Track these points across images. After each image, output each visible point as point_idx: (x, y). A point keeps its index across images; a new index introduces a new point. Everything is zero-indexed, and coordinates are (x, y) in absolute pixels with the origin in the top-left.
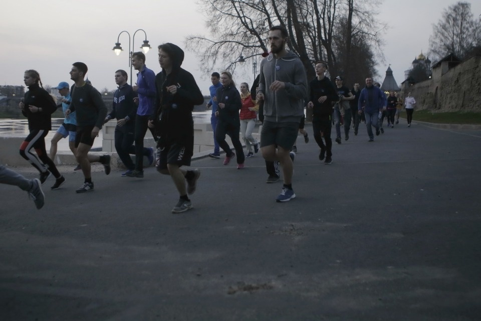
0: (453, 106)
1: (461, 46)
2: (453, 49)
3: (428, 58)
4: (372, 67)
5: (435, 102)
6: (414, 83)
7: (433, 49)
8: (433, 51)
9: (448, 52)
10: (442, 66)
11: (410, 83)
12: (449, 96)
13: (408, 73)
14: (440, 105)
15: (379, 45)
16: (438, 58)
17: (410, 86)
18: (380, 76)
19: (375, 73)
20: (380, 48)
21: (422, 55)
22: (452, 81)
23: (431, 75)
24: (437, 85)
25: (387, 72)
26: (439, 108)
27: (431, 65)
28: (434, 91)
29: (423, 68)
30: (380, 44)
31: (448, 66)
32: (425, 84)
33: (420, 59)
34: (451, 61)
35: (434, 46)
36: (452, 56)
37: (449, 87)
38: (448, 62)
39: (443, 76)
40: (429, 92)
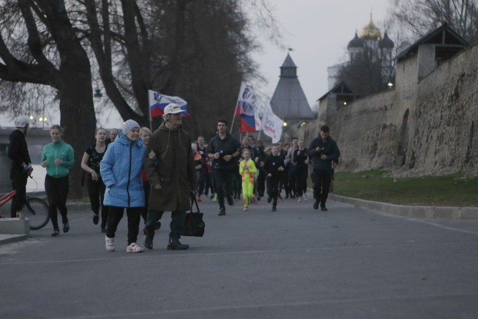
0: (443, 161)
1: (467, 5)
2: (449, 13)
3: (386, 35)
4: (243, 53)
5: (401, 150)
6: (350, 100)
7: (398, 10)
8: (398, 16)
9: (435, 24)
10: (420, 55)
11: (340, 99)
12: (435, 134)
13: (335, 73)
14: (413, 158)
16: (410, 35)
17: (339, 106)
18: (263, 79)
19: (251, 71)
21: (371, 27)
22: (443, 95)
23: (393, 80)
24: (408, 104)
25: (282, 68)
26: (412, 166)
27: (394, 54)
28: (398, 121)
29: (374, 60)
31: (434, 55)
32: (376, 101)
33: (367, 38)
34: (443, 44)
36: (444, 32)
37: (436, 111)
38: (434, 46)
39: (422, 82)
40: (388, 124)
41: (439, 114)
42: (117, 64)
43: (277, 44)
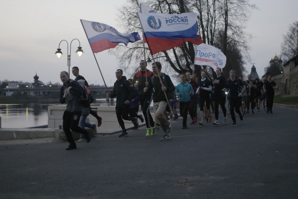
3: (280, 59)
4: (241, 65)
5: (285, 90)
7: (283, 52)
8: (284, 54)
9: (294, 55)
10: (290, 64)
12: (295, 85)
13: (266, 69)
14: (289, 92)
15: (246, 50)
16: (287, 59)
18: (247, 72)
19: (243, 70)
20: (247, 52)
21: (276, 57)
23: (283, 71)
24: (287, 77)
25: (252, 69)
26: (289, 94)
27: (283, 64)
28: (285, 82)
29: (277, 66)
30: (247, 49)
31: (294, 64)
32: (278, 77)
33: (275, 60)
34: (297, 61)
35: (284, 50)
36: (297, 58)
37: (295, 79)
38: (294, 61)
39: (291, 71)
40: (282, 83)
41: (296, 80)
42: (208, 69)
43: (250, 62)
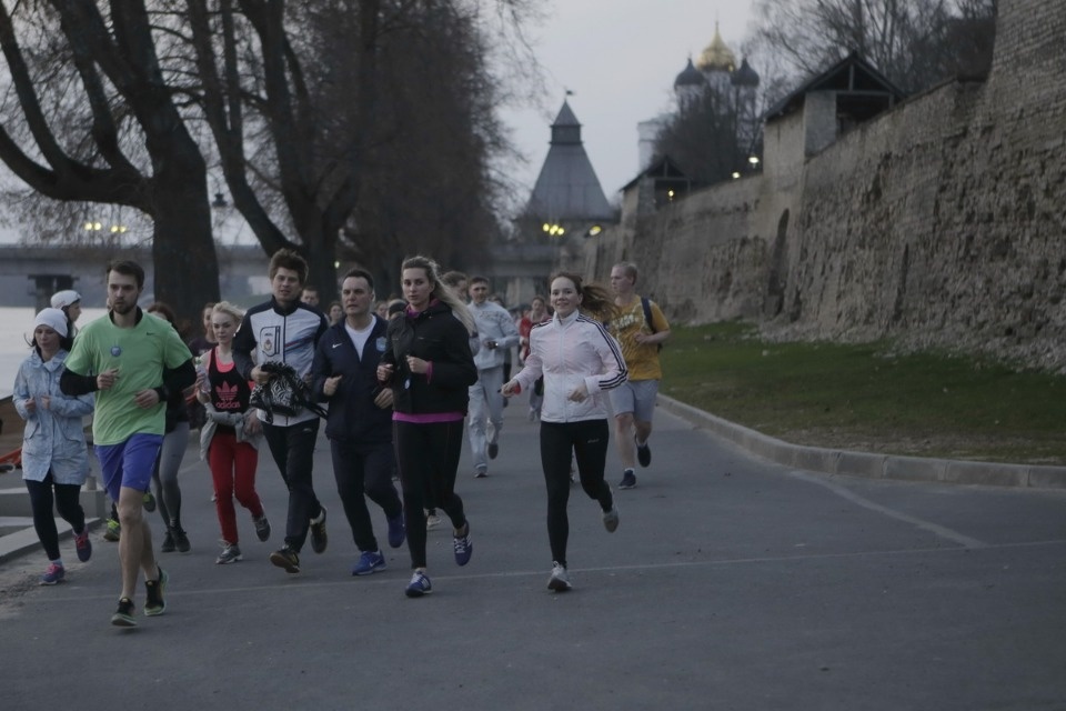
0: (852, 312)
1: (894, 14)
2: (859, 32)
3: (745, 63)
5: (774, 284)
6: (681, 190)
7: (767, 26)
8: (768, 35)
10: (807, 112)
11: (661, 187)
12: (837, 262)
13: (652, 135)
14: (798, 302)
15: (516, 19)
17: (662, 202)
18: (520, 156)
19: (498, 143)
20: (520, 36)
21: (717, 47)
22: (852, 190)
23: (759, 153)
24: (787, 201)
25: (555, 128)
26: (795, 317)
27: (761, 107)
28: (769, 231)
29: (723, 111)
30: (521, 13)
31: (834, 110)
32: (726, 195)
33: (709, 67)
34: (851, 90)
35: (772, 13)
36: (852, 68)
37: (839, 220)
38: (833, 94)
39: (813, 161)
40: (751, 236)
41: (844, 226)
42: (251, 137)
